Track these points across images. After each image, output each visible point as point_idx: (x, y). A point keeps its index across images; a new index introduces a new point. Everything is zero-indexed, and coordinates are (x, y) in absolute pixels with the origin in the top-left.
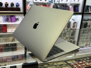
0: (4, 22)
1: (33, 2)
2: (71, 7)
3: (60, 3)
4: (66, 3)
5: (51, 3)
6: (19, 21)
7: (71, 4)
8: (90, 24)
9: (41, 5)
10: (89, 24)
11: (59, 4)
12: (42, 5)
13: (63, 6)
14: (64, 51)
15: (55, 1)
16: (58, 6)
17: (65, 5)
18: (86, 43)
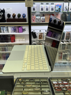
0: (12, 32)
3: (69, 11)
6: (26, 31)
11: (68, 13)
16: (67, 15)
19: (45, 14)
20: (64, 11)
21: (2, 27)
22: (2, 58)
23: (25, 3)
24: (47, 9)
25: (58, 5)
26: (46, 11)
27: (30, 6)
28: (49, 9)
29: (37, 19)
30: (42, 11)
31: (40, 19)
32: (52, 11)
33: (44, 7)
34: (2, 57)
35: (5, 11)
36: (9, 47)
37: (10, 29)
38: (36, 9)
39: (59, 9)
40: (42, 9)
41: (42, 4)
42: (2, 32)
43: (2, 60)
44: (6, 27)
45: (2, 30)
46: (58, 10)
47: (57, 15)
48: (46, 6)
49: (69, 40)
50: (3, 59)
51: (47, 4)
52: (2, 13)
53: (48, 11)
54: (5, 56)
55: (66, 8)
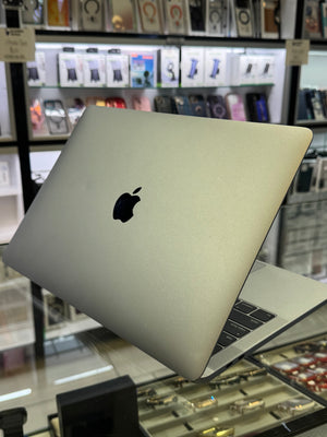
1: (60, 87)
2: (233, 100)
3: (183, 85)
4: (209, 83)
5: (142, 89)
7: (235, 90)
8: (323, 172)
9: (96, 99)
10: (318, 175)
11: (180, 91)
12: (101, 100)
13: (200, 98)
14: (273, 316)
15: (159, 80)
16: (178, 100)
17: (205, 95)
18: (314, 258)
19: (83, 98)
20: (163, 85)
24: (95, 76)
25: (138, 59)
26: (89, 84)
27: (22, 57)
28: (102, 75)
29: (50, 119)
30: (70, 84)
31: (66, 119)
32: (116, 84)
33: (82, 66)
38: (41, 73)
39: (146, 74)
46: (143, 79)
47: (136, 98)
48: (90, 62)
53: (98, 84)
55: (170, 71)
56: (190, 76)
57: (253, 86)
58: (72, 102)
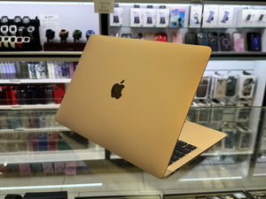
19: (143, 33)
20: (191, 27)
21: (31, 63)
22: (28, 147)
23: (93, 4)
24: (149, 21)
25: (176, 11)
26: (146, 25)
27: (108, 10)
28: (153, 20)
30: (136, 25)
32: (162, 26)
33: (143, 15)
34: (28, 144)
35: (41, 23)
36: (48, 117)
37: (52, 68)
38: (120, 19)
39: (180, 20)
40: (137, 21)
41: (135, 7)
42: (31, 77)
43: (28, 152)
44: (41, 63)
45: (30, 72)
46: (178, 22)
47: (175, 34)
48: (147, 13)
49: (206, 98)
50: (30, 150)
51: (148, 7)
52: (33, 28)
53: (151, 26)
54: (38, 141)
55: (196, 18)
56: (208, 21)
57: (252, 28)
58: (137, 35)
